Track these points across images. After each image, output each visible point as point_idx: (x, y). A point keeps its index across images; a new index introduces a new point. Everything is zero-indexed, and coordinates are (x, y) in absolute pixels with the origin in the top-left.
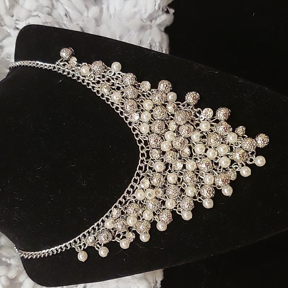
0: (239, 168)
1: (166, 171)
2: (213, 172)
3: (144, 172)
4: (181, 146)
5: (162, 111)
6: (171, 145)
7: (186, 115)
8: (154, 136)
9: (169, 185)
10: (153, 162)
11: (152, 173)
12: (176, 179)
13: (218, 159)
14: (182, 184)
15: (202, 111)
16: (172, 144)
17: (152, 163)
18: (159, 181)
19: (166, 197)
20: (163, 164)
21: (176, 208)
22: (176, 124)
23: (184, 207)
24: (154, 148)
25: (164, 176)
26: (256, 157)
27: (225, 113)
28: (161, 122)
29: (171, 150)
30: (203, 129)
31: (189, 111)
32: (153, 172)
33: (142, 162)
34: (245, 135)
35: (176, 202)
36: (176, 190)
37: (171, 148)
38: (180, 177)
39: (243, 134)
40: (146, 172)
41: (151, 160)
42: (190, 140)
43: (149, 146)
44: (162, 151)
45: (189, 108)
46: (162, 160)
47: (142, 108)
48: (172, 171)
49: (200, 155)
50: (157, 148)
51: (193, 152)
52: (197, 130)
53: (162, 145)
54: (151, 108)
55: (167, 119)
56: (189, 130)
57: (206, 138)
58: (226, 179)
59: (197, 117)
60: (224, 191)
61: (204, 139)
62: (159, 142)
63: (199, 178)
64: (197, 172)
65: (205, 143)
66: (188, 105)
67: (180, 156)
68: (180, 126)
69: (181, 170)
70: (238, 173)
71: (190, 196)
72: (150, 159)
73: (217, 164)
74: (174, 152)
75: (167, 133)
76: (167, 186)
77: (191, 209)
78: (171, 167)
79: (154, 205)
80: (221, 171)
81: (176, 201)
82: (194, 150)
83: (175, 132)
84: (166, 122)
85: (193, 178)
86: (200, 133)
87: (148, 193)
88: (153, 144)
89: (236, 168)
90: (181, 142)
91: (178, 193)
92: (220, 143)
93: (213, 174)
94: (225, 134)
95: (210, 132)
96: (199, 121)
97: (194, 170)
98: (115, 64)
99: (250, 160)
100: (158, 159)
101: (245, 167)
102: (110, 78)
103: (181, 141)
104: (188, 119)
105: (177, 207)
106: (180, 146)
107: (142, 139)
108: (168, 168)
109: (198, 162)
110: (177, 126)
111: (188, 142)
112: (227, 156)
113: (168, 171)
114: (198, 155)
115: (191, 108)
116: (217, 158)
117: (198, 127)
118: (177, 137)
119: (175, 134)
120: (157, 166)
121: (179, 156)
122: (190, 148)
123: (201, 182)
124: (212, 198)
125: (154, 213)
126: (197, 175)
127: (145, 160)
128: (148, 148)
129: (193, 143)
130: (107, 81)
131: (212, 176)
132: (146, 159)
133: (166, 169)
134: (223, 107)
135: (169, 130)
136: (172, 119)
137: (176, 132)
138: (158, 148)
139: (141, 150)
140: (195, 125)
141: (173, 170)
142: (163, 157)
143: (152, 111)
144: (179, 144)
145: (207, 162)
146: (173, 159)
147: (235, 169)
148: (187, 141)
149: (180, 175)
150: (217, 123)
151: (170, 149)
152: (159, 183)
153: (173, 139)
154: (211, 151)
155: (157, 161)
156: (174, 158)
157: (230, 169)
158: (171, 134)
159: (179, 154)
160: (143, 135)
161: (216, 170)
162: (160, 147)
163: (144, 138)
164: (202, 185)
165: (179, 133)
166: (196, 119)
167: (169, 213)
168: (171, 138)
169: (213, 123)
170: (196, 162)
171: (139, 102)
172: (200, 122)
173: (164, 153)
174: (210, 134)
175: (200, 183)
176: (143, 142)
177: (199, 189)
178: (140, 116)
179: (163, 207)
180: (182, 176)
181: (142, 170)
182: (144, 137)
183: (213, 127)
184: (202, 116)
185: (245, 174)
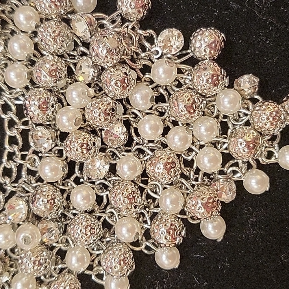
0: (242, 172)
1: (67, 180)
2: (181, 182)
3: (16, 181)
4: (106, 120)
5: (60, 32)
6: (80, 116)
7: (118, 42)
8: (38, 93)
9: (75, 215)
10: (36, 157)
11: (35, 185)
12: (93, 199)
13: (194, 153)
14: (107, 212)
15: (158, 35)
16: (83, 115)
17: (35, 160)
18: (49, 206)
19: (67, 241)
20: (61, 162)
21: (90, 268)
22: (95, 66)
23: (110, 270)
24: (41, 125)
25: (63, 191)
26: (280, 147)
27: (213, 40)
28: (56, 60)
29: (81, 128)
30: (159, 78)
31: (127, 35)
32: (37, 182)
33: (11, 156)
34: (257, 97)
35: (91, 254)
36: (91, 228)
37: (81, 124)
38: (102, 194)
39: (254, 93)
40: (20, 181)
41: (33, 153)
42: (128, 106)
43: (26, 119)
44: (59, 132)
45: (127, 27)
46: (60, 153)
47: (12, 27)
48: (83, 178)
49: (150, 142)
50: (48, 123)
51: (133, 134)
52: (145, 81)
53: (58, 117)
54: (33, 25)
55: (72, 53)
56: (126, 81)
57: (165, 101)
58: (214, 201)
59: (144, 49)
60: (206, 228)
61: (160, 104)
62: (52, 109)
63: (148, 197)
64: (143, 182)
65: (162, 114)
66: (124, 20)
67: (103, 143)
68: (103, 71)
69: (104, 179)
70: (239, 184)
71: (126, 241)
72: (31, 151)
73: (189, 164)
74: (88, 133)
75: (71, 87)
76: (70, 215)
77: (128, 273)
78: (81, 169)
79: (37, 263)
80: (200, 180)
81: (91, 251)
82: (136, 130)
83: (92, 85)
84: (68, 60)
85: (134, 197)
86: (153, 89)
87: (22, 236)
88: (36, 114)
89: (235, 172)
90: (106, 110)
91: (97, 234)
92: (201, 113)
93: (181, 188)
94: (213, 90)
95: (174, 88)
96: (150, 60)
97: (136, 179)
99: (266, 153)
100: (50, 150)
101: (255, 171)
103: (105, 108)
104: (123, 54)
105: (95, 265)
106: (103, 120)
107: (12, 102)
108: (74, 172)
109: (146, 158)
110: (96, 71)
111: (123, 110)
112: (215, 144)
113: (73, 178)
114: (146, 142)
115: (130, 27)
116: (190, 150)
117: (147, 75)
118: (95, 97)
119: (92, 91)
120: (47, 169)
121: (100, 144)
122: (127, 124)
123: (152, 206)
124: (178, 246)
125: (38, 279)
126: (142, 190)
127: (17, 153)
128: (26, 123)
129: (133, 113)
131: (178, 193)
132: (21, 150)
133: (69, 176)
134: (207, 25)
135: (76, 81)
136: (84, 54)
137: (94, 87)
138: (50, 125)
139: (9, 128)
140: (140, 70)
141: (85, 177)
142: (61, 146)
143: (35, 33)
144: (99, 115)
145: (168, 159)
146: (85, 152)
147: (232, 177)
148: (120, 109)
149: (101, 189)
150: (193, 67)
151: (78, 127)
152: (51, 209)
153: (86, 102)
154: (176, 133)
155: (47, 155)
156: (88, 150)
157: (220, 176)
158: (81, 89)
159: (99, 138)
160: (13, 92)
161: (187, 178)
162: (54, 122)
163: (17, 99)
164: (155, 215)
165: (101, 89)
166: (143, 55)
167: (73, 282)
168: (81, 101)
169: (182, 66)
170: (139, 158)
171: (6, 12)
172: (153, 63)
173: (64, 136)
174: (174, 91)
175: (149, 207)
176: (14, 108)
177: (146, 222)
178: (6, 45)
179: (60, 266)
180: (108, 193)
181: (10, 176)
182: (16, 96)
183: (182, 76)
184: (157, 49)
185: (256, 187)
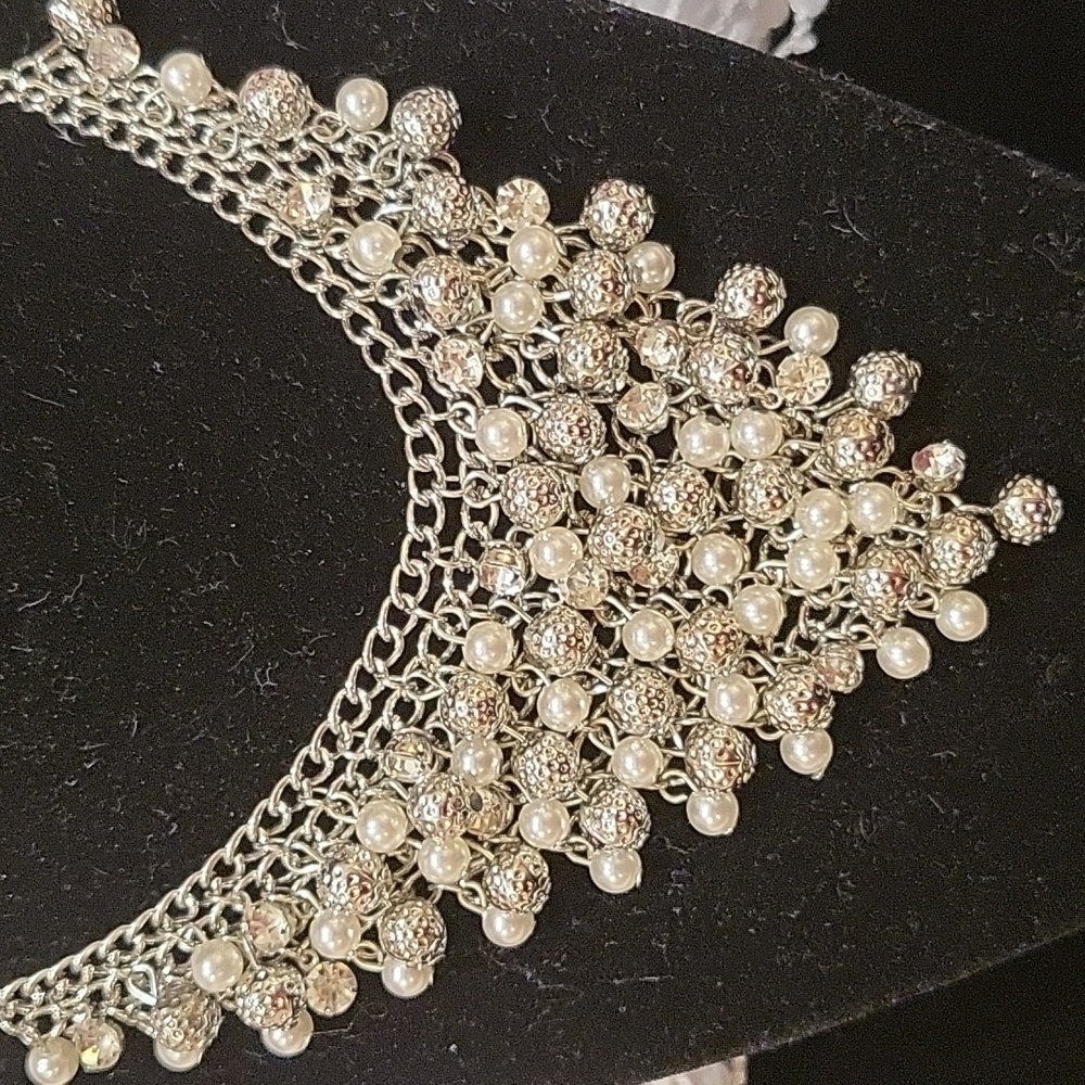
0: (875, 633)
60: (791, 749)
70: (869, 656)
77: (641, 842)
89: (861, 635)
98: (353, 91)
102: (323, 155)
120: (478, 647)
130: (301, 165)
147: (855, 638)
181: (415, 593)
184: (775, 391)
185: (901, 663)
